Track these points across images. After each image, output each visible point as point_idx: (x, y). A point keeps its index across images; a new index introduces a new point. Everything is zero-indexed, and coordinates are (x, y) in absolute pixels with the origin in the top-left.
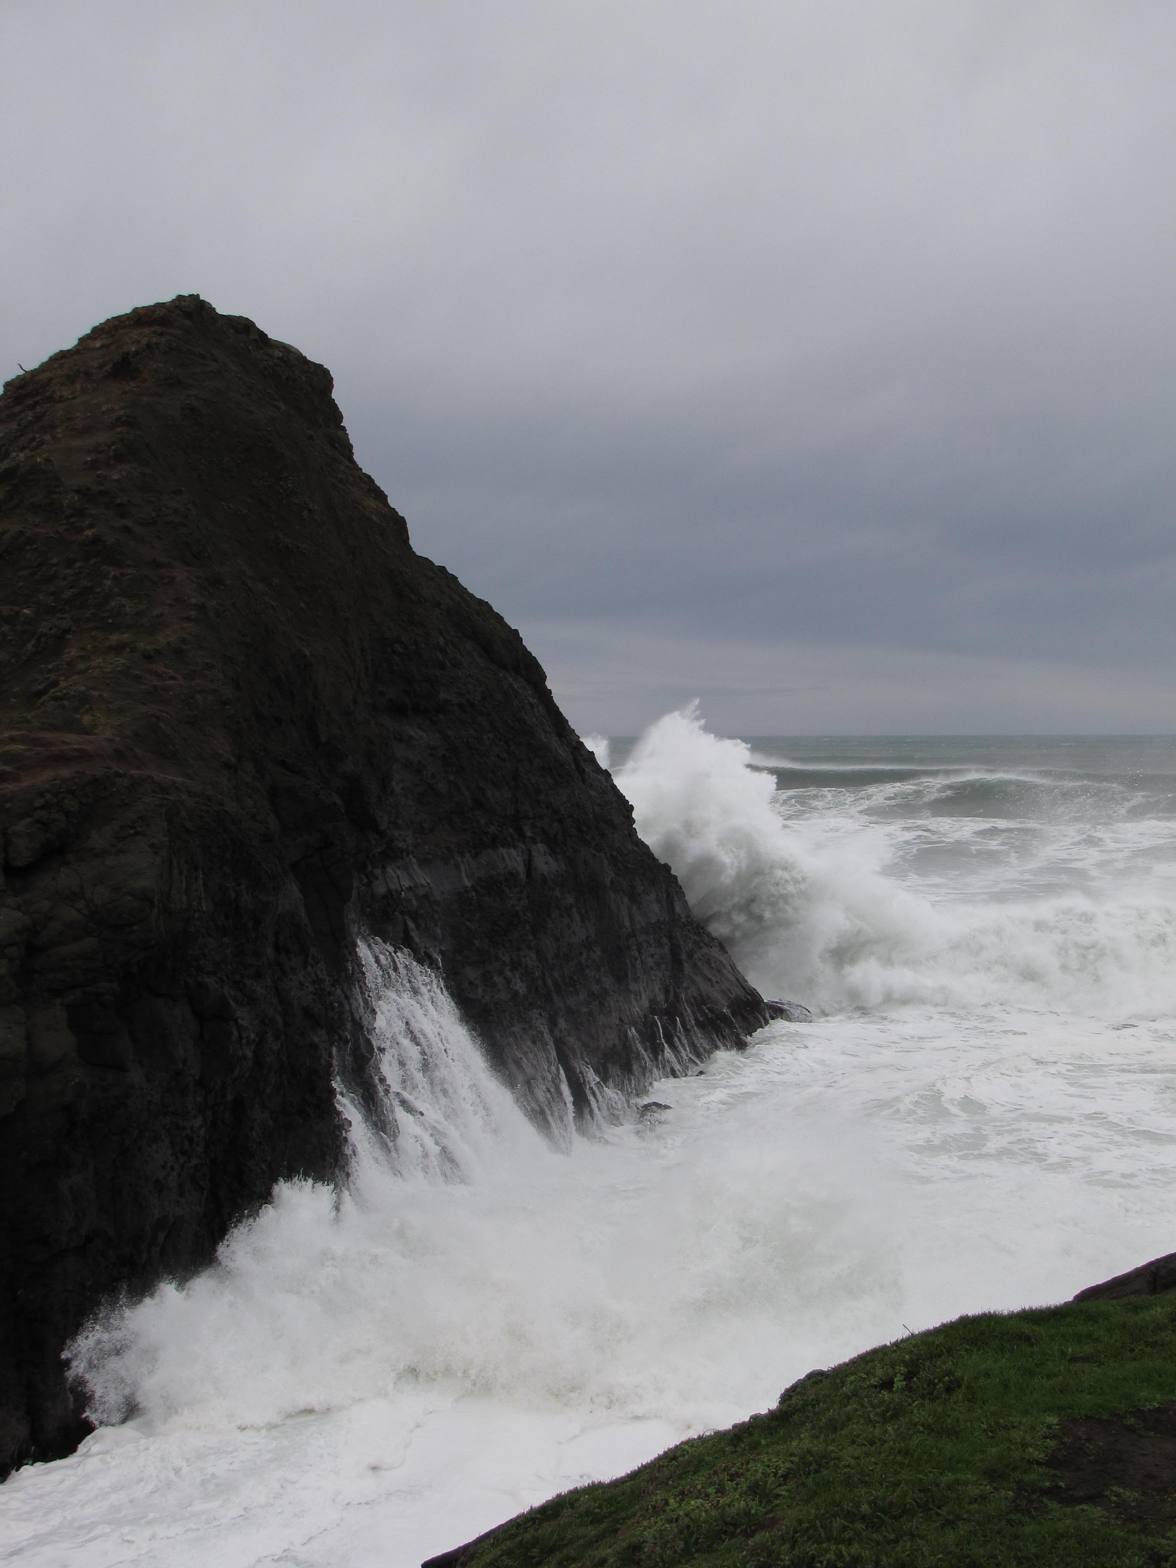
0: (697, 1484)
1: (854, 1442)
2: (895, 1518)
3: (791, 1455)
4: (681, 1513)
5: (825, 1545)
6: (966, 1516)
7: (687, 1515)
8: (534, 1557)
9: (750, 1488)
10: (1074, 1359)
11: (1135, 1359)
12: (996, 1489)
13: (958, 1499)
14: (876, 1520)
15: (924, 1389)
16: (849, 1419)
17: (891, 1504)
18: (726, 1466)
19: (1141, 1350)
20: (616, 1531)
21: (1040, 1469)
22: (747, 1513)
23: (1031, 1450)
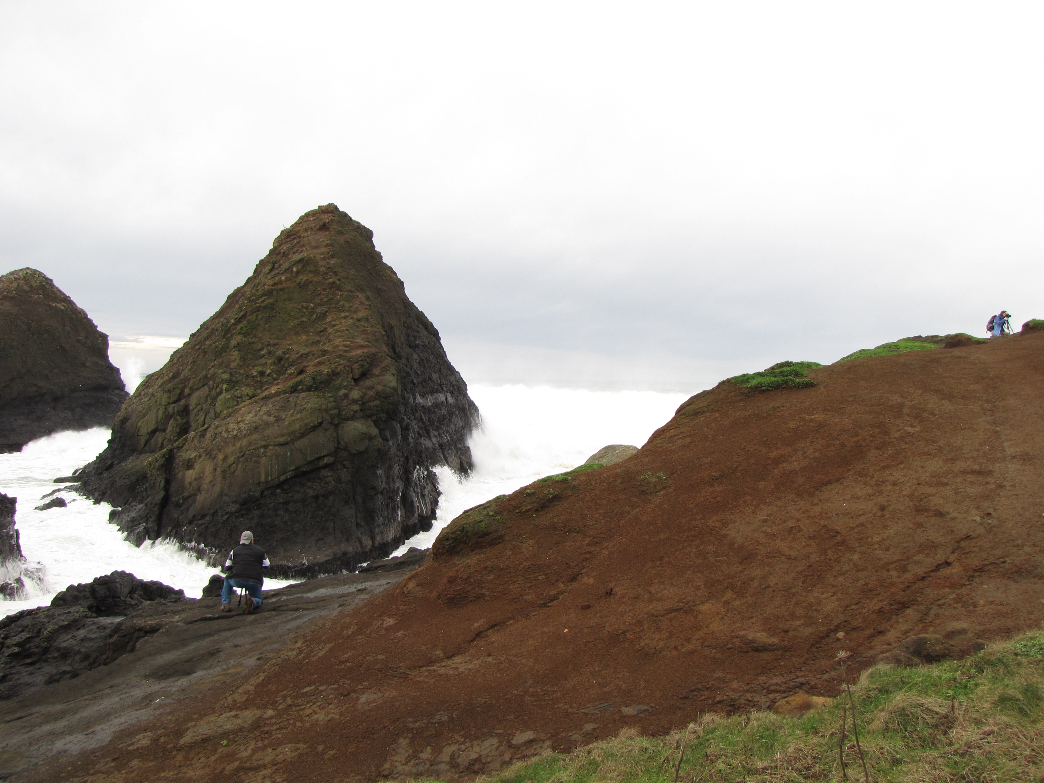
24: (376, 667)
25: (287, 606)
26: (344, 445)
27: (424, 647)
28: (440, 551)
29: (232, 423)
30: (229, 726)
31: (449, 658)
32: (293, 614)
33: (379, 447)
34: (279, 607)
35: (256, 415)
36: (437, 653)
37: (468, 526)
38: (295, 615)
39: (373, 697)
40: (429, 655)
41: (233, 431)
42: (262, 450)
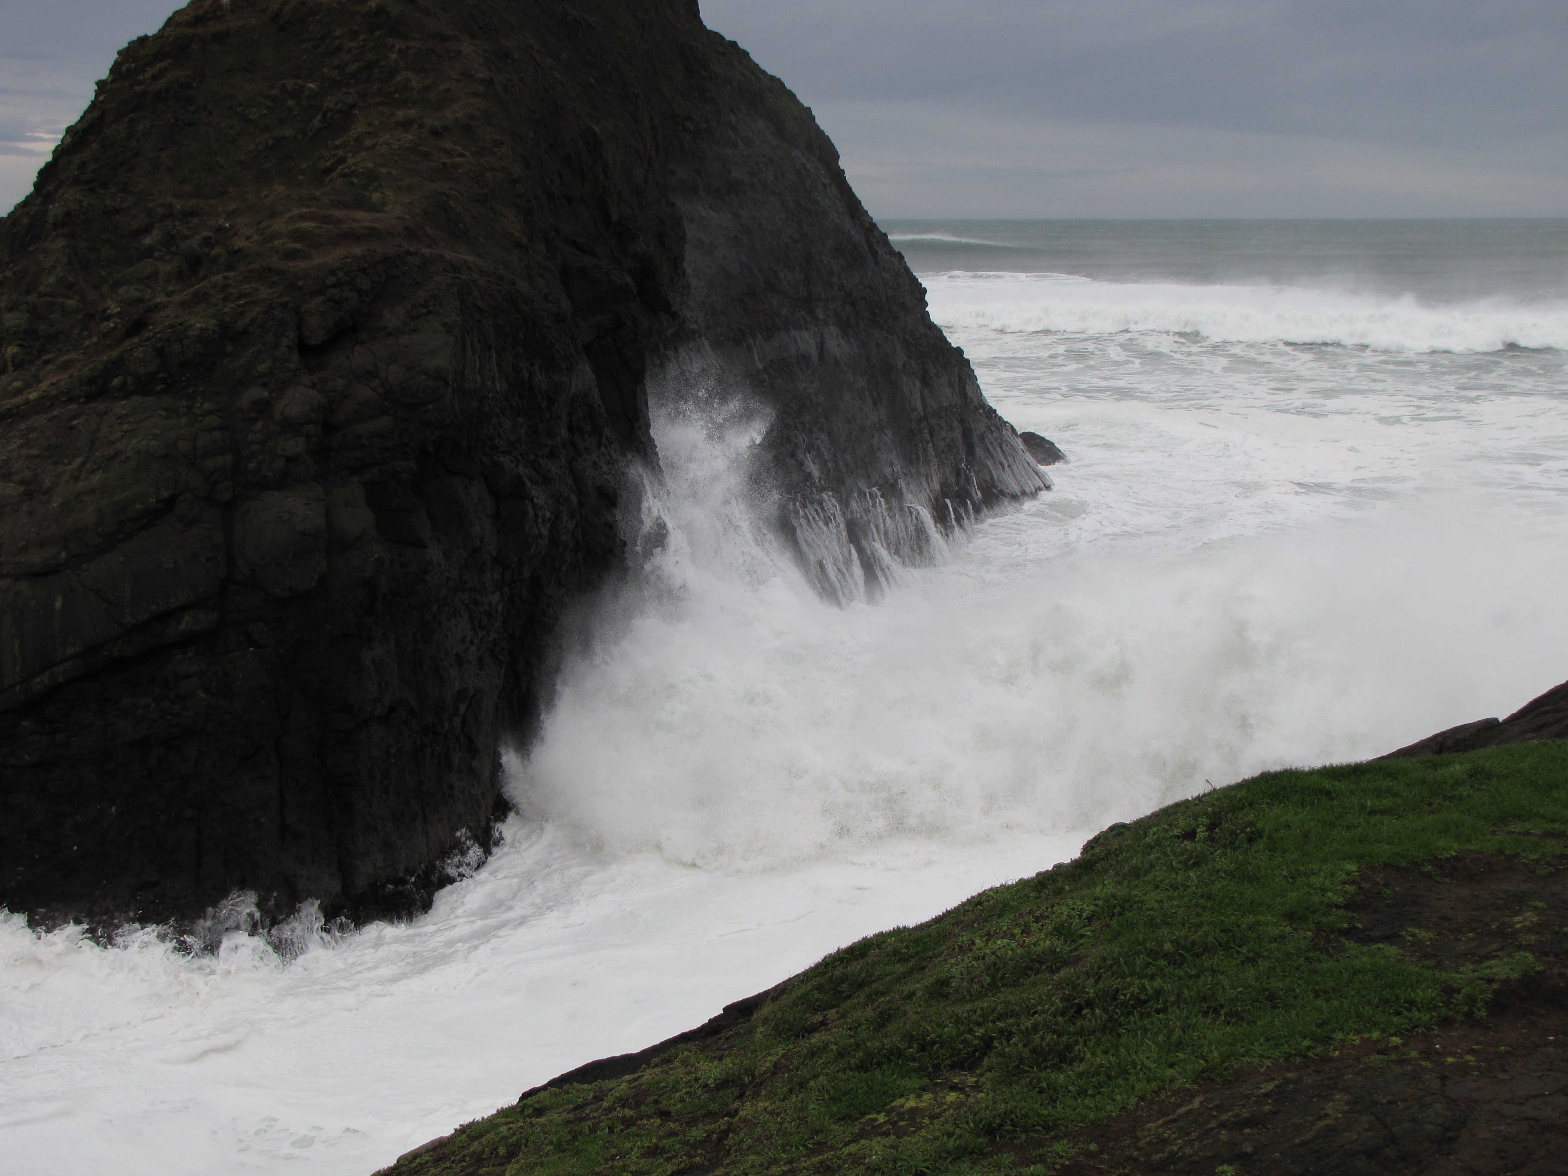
0: (1003, 926)
1: (1157, 887)
2: (1197, 955)
3: (1095, 899)
4: (988, 951)
5: (1128, 980)
6: (1265, 954)
7: (994, 953)
8: (843, 992)
9: (1055, 929)
10: (1373, 812)
11: (1433, 812)
12: (1295, 930)
13: (1258, 938)
14: (1178, 958)
15: (1226, 839)
16: (1152, 866)
17: (1193, 943)
18: (1031, 910)
19: (1439, 804)
20: (923, 968)
21: (1338, 912)
22: (1053, 951)
23: (1330, 894)
26: (248, 570)
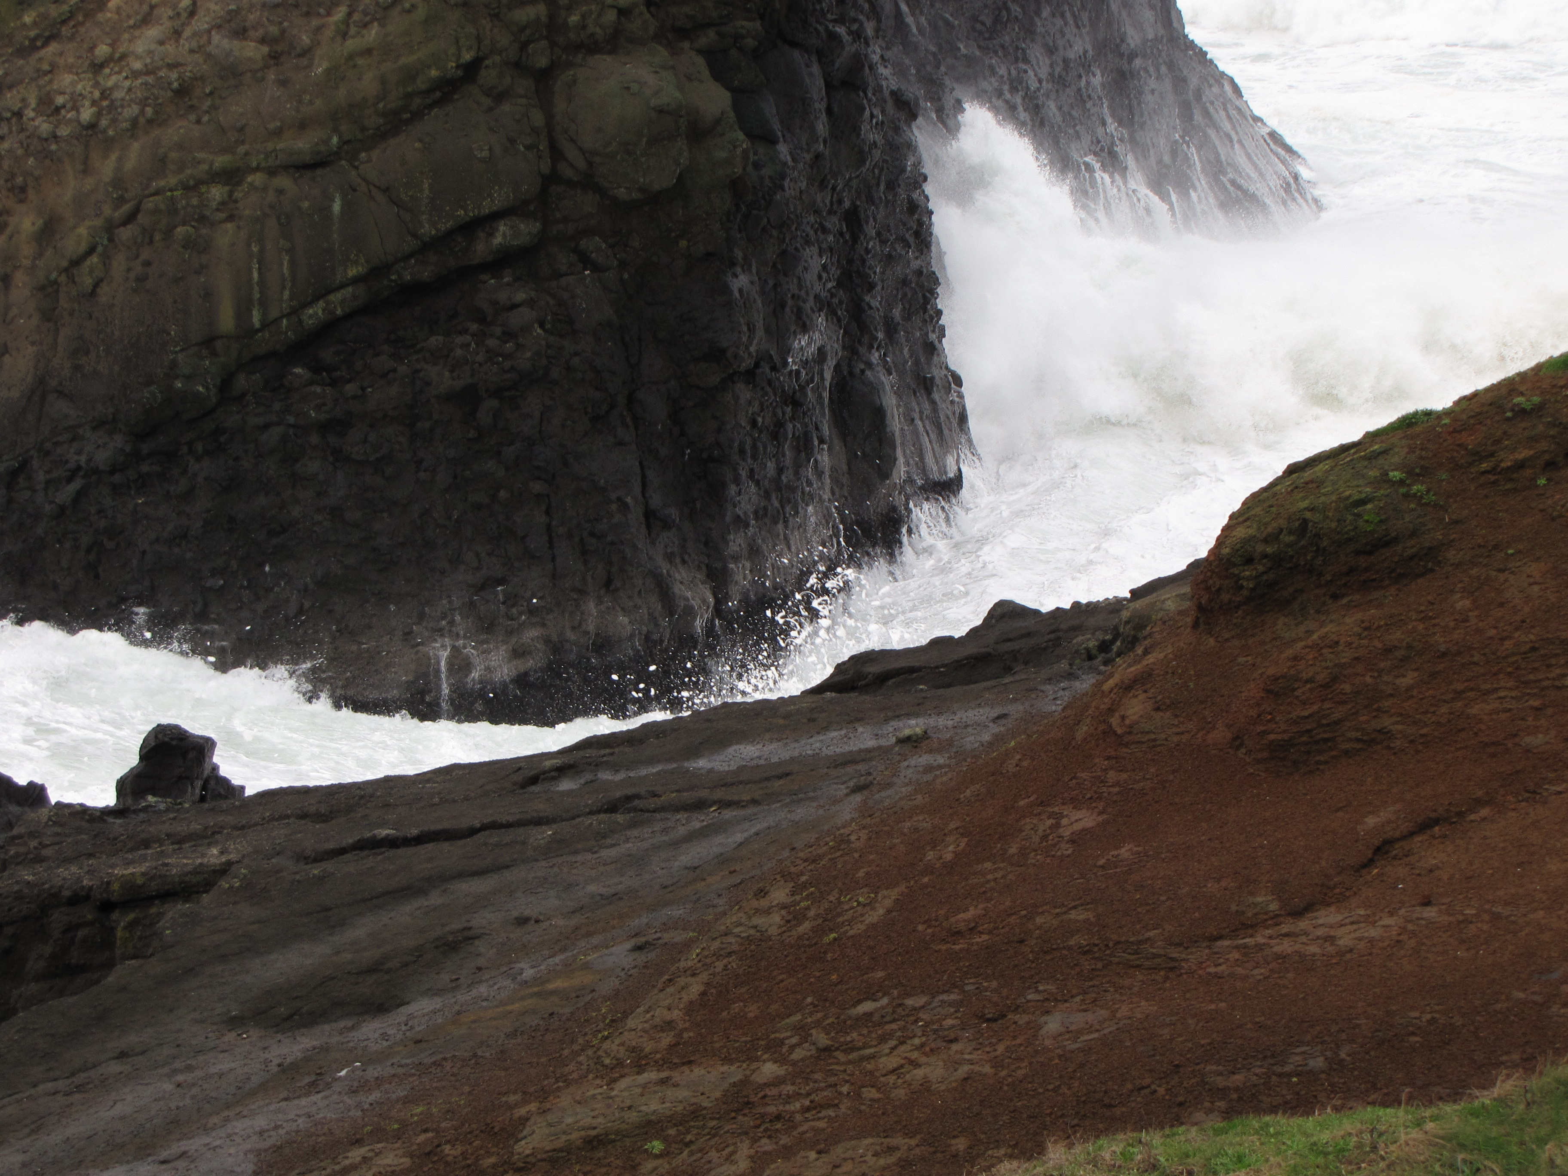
24: (1072, 942)
25: (655, 795)
26: (582, 164)
27: (1212, 887)
28: (1225, 597)
29: (70, 69)
30: (653, 1106)
31: (1298, 913)
32: (688, 820)
33: (738, 170)
34: (629, 798)
35: (177, 33)
36: (1259, 899)
37: (1318, 517)
38: (697, 825)
39: (1078, 1020)
40: (1234, 908)
41: (76, 108)
42: (217, 193)
